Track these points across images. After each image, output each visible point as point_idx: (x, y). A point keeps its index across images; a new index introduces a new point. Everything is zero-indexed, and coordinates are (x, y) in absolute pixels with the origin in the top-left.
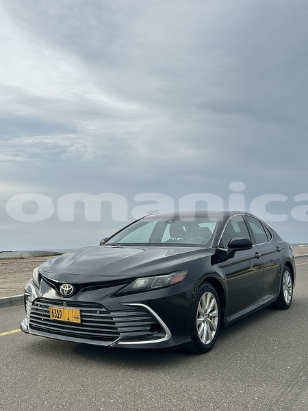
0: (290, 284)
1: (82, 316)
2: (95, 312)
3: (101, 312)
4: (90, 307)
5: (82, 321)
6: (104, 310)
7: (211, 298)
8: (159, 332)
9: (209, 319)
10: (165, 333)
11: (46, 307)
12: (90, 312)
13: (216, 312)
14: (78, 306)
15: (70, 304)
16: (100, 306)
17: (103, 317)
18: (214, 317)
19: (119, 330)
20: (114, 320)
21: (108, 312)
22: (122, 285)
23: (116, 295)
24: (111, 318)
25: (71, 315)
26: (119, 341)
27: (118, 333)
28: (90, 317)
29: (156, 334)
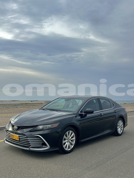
0: (123, 126)
1: (19, 138)
2: (23, 137)
3: (25, 137)
4: (22, 135)
5: (19, 140)
6: (26, 136)
7: (72, 133)
8: (45, 146)
9: (70, 141)
10: (47, 146)
11: (10, 133)
12: (22, 137)
13: (74, 138)
14: (18, 134)
15: (16, 133)
16: (25, 135)
17: (26, 139)
18: (74, 140)
19: (31, 144)
20: (29, 140)
21: (27, 137)
22: (34, 128)
23: (30, 131)
24: (28, 140)
25: (16, 137)
26: (30, 148)
27: (30, 145)
28: (22, 139)
29: (44, 146)
